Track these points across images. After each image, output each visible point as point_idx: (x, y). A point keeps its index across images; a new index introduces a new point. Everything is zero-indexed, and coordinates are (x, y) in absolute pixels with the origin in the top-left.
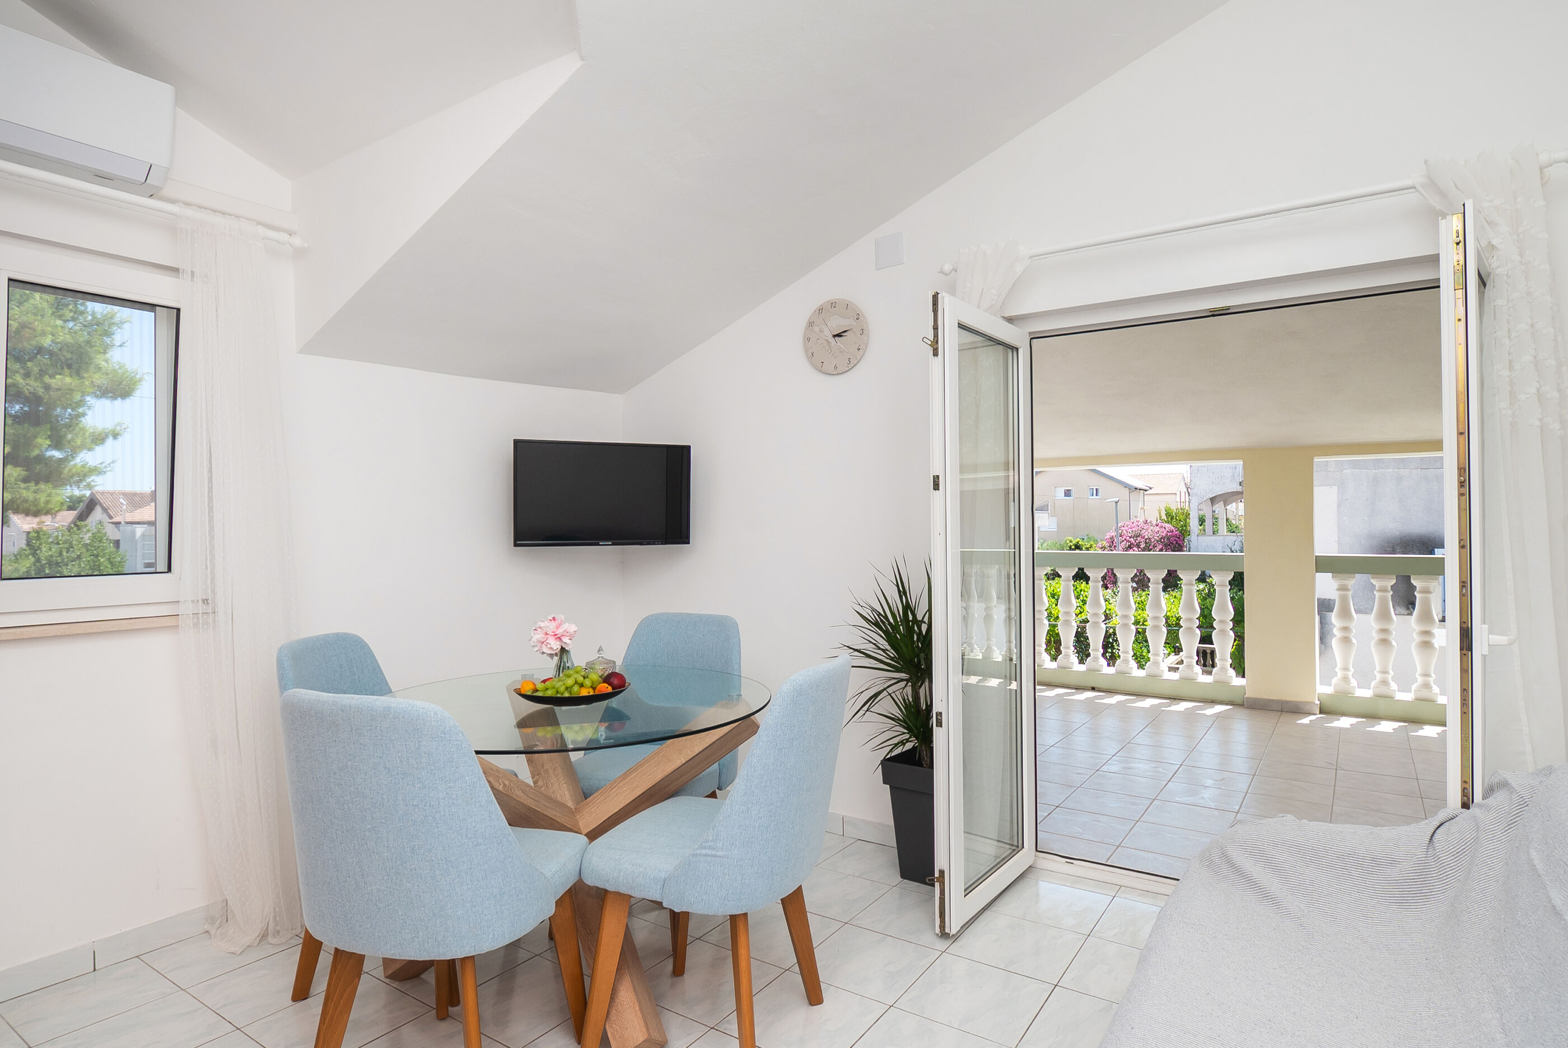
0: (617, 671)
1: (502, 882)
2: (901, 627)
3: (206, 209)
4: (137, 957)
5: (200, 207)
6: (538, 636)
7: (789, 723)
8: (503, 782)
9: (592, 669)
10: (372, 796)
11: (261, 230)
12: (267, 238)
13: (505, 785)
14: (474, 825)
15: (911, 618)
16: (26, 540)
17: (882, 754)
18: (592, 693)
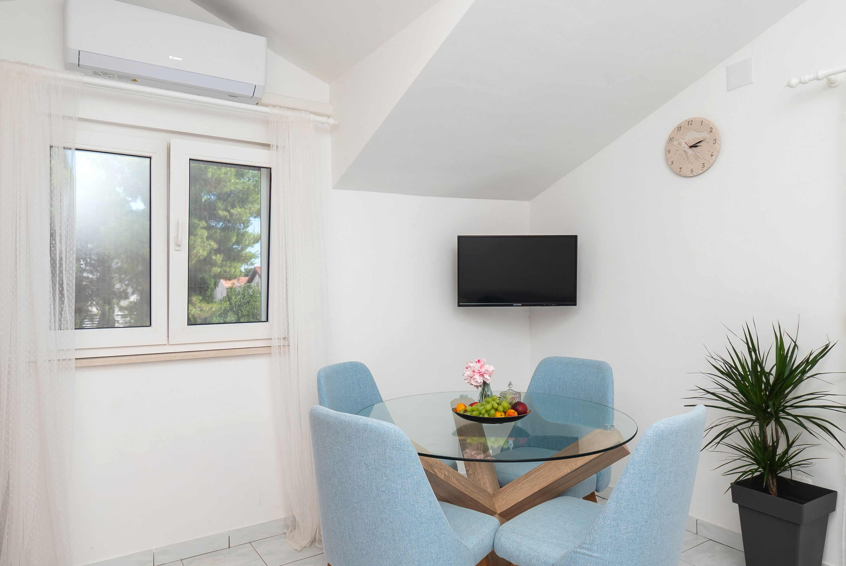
0: (522, 401)
1: (438, 551)
2: (750, 376)
3: (283, 107)
4: (250, 543)
5: (281, 107)
6: (469, 373)
7: (652, 461)
8: (444, 473)
9: (504, 397)
10: (358, 481)
11: (312, 117)
12: (315, 121)
13: (445, 475)
14: (420, 509)
15: (759, 369)
16: (227, 292)
17: (734, 478)
18: (503, 416)
